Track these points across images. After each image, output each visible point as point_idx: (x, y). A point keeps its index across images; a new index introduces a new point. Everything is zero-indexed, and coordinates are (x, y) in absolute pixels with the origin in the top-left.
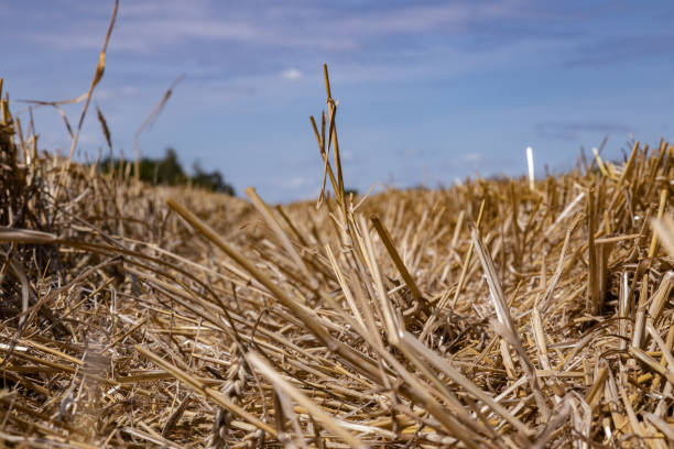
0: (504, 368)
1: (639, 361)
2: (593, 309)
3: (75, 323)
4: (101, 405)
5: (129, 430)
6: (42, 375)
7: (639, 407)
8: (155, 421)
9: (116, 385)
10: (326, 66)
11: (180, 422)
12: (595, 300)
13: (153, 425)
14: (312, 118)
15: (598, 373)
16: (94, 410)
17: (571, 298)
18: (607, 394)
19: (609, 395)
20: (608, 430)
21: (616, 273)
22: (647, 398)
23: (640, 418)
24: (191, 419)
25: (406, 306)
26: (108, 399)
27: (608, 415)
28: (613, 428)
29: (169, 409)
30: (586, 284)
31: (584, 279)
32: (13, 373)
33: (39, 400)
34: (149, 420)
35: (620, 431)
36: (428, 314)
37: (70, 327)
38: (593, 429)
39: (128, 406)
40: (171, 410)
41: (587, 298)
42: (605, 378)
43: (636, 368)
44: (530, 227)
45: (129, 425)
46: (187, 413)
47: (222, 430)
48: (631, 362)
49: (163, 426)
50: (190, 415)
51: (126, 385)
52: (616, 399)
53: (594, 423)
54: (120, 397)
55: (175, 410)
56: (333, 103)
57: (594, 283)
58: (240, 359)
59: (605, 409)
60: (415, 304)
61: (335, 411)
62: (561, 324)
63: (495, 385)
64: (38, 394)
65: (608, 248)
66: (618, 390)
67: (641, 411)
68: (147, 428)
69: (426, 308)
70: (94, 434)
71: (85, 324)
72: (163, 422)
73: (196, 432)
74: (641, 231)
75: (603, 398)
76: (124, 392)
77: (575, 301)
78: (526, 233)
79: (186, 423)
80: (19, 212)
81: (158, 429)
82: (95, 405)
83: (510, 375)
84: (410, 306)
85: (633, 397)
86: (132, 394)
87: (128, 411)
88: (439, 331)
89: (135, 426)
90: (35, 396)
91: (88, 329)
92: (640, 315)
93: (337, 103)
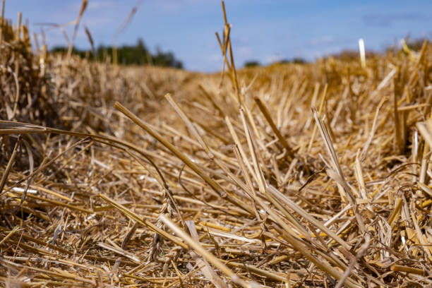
0: (339, 195)
1: (424, 192)
2: (398, 151)
3: (69, 170)
4: (84, 226)
5: (101, 245)
6: (47, 208)
7: (423, 223)
8: (117, 237)
9: (92, 213)
10: (223, 3)
11: (133, 237)
12: (399, 146)
13: (116, 240)
14: (217, 34)
15: (397, 200)
16: (80, 230)
17: (384, 144)
18: (403, 215)
19: (404, 215)
20: (403, 239)
21: (412, 128)
22: (428, 217)
23: (423, 231)
24: (140, 235)
25: (279, 152)
26: (88, 223)
27: (404, 228)
28: (406, 238)
29: (126, 228)
30: (394, 135)
31: (392, 132)
32: (27, 208)
33: (44, 225)
34: (113, 237)
35: (411, 240)
36: (293, 157)
37: (67, 173)
38: (393, 238)
39: (101, 227)
40: (128, 229)
41: (394, 144)
42: (401, 204)
43: (422, 196)
44: (362, 93)
45: (100, 241)
46: (138, 230)
47: (158, 245)
48: (419, 193)
49: (123, 240)
50: (140, 231)
51: (99, 213)
52: (409, 218)
53: (394, 234)
54: (95, 221)
55: (130, 229)
56: (228, 26)
57: (398, 135)
58: (168, 200)
59: (402, 225)
60: (285, 150)
61: (233, 224)
62: (378, 161)
63: (334, 206)
64: (44, 220)
65: (406, 113)
66: (410, 212)
67: (425, 226)
68: (112, 242)
69: (292, 154)
70: (75, 252)
71: (75, 171)
72: (122, 238)
73: (143, 244)
74: (427, 101)
75: (400, 218)
76: (98, 218)
77: (386, 146)
78: (358, 97)
79: (137, 238)
80: (35, 97)
81: (119, 243)
82: (80, 227)
83: (343, 200)
84: (282, 152)
85: (419, 217)
86: (104, 219)
87: (101, 231)
88: (301, 168)
89: (104, 241)
90: (42, 222)
91: (78, 174)
92: (424, 161)
93: (231, 26)
